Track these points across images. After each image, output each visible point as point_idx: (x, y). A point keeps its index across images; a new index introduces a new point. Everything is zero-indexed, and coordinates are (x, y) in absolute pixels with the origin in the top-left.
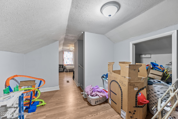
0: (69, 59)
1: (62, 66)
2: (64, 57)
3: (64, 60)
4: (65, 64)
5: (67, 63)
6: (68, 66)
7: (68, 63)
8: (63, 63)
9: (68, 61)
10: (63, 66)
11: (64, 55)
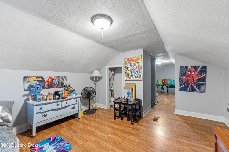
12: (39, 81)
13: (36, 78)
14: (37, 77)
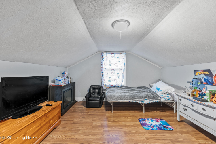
0: (116, 73)
1: (98, 89)
2: (103, 66)
3: (104, 74)
4: (105, 84)
5: (110, 81)
6: (112, 94)
7: (113, 83)
8: (102, 81)
9: (114, 77)
10: (100, 88)
11: (103, 62)
12: (206, 75)
13: (203, 71)
14: (205, 71)
